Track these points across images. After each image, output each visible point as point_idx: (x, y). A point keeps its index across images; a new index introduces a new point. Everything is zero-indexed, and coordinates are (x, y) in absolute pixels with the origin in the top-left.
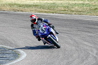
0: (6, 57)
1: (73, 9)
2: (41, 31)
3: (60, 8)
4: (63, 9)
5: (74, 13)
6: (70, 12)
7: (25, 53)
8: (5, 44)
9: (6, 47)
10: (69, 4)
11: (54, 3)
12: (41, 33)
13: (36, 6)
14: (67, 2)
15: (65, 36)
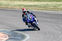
0: (17, 38)
1: (59, 8)
2: (29, 19)
5: (60, 10)
6: (57, 10)
7: (29, 36)
10: (56, 4)
11: (47, 4)
13: (35, 6)
14: (55, 3)
15: (54, 25)
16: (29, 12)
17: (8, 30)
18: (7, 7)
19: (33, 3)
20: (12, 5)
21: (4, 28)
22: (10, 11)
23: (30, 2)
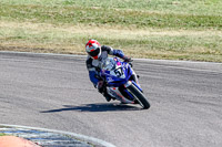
2: (112, 73)
3: (196, 48)
4: (203, 50)
6: (219, 57)
8: (72, 129)
9: (75, 135)
10: (217, 38)
11: (183, 37)
12: (113, 78)
13: (142, 43)
14: (214, 33)
15: (209, 112)
16: (108, 51)
17: (43, 129)
18: (40, 45)
19: (132, 33)
20: (59, 39)
21: (28, 122)
22: (50, 62)
23: (122, 28)
